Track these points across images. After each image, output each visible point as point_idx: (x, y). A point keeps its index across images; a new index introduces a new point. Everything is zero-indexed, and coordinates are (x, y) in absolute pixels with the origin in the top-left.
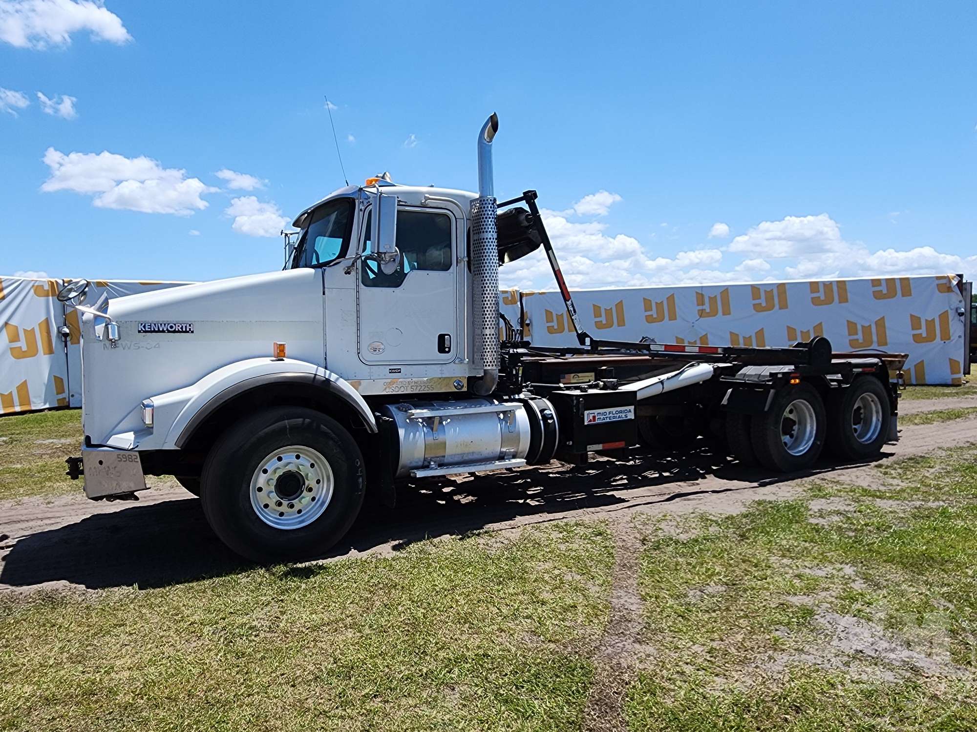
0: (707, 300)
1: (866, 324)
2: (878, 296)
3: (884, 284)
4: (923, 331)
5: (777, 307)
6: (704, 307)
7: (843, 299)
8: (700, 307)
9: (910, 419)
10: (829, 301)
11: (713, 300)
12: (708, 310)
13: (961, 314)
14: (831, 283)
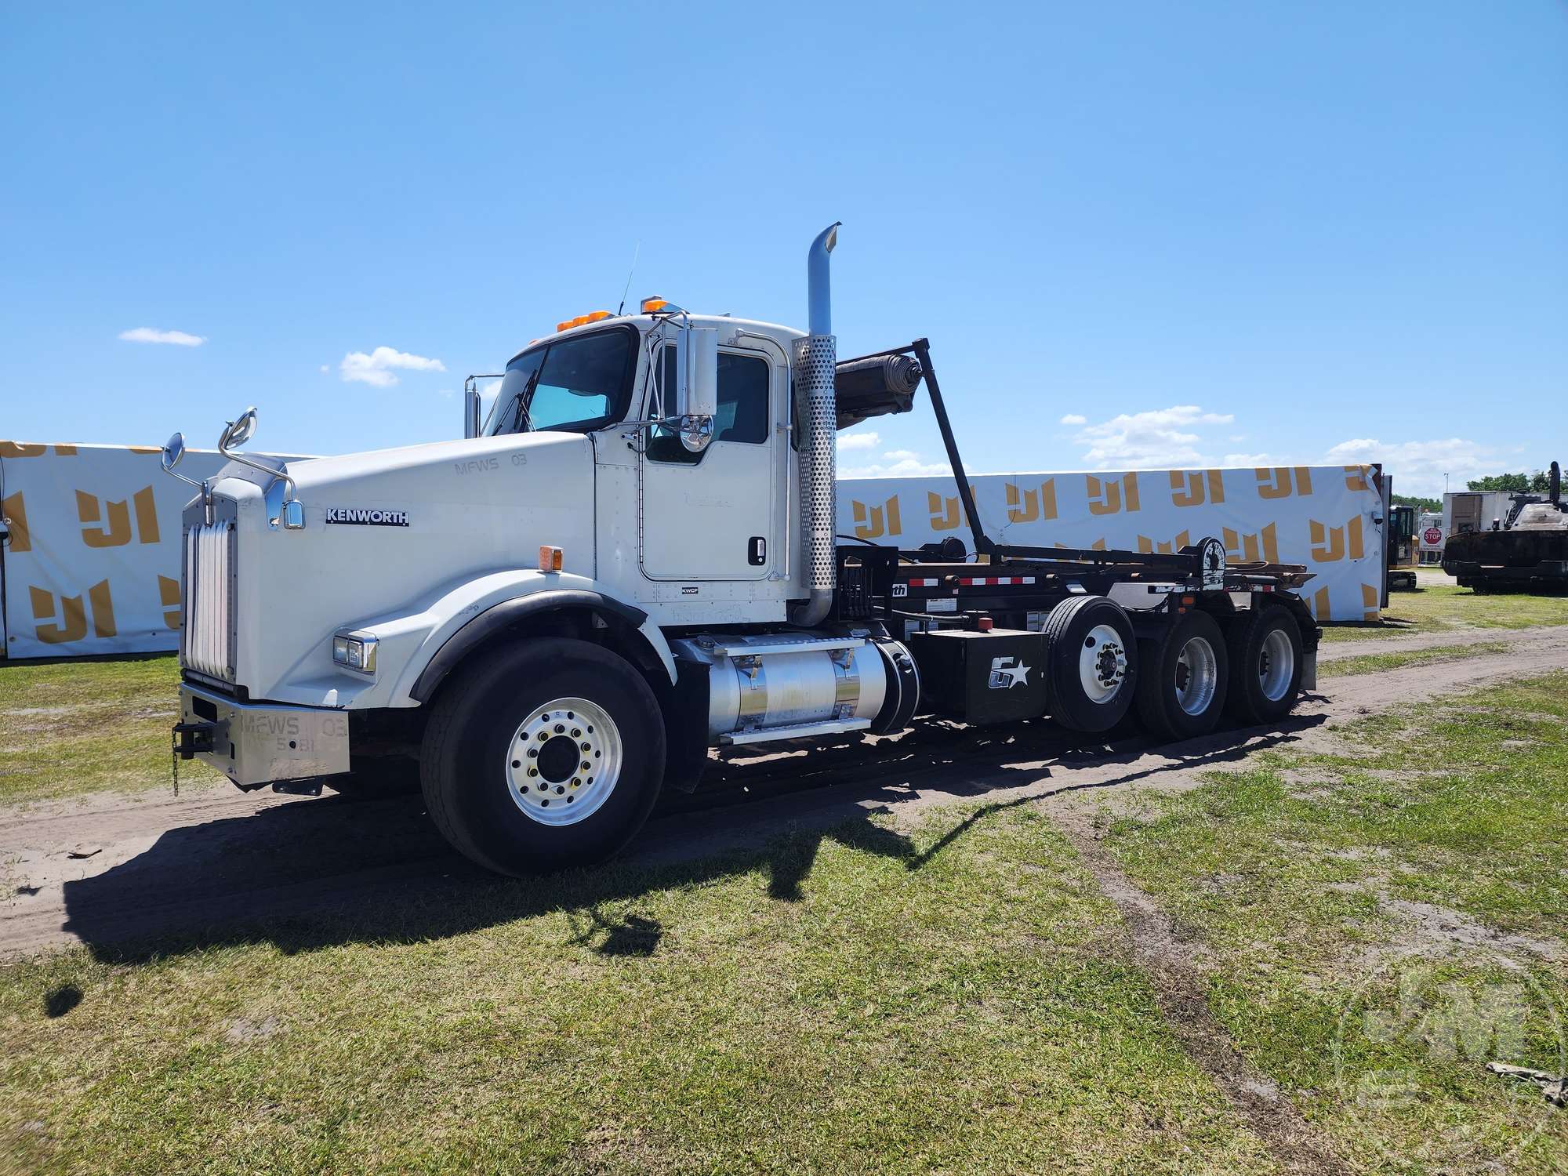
0: (1022, 497)
1: (1250, 534)
2: (1266, 493)
3: (1273, 475)
4: (1327, 545)
5: (1124, 508)
6: (1017, 507)
7: (1218, 497)
8: (1013, 507)
9: (1338, 667)
10: (1197, 499)
11: (1031, 497)
12: (1024, 511)
13: (1378, 522)
14: (1200, 473)
